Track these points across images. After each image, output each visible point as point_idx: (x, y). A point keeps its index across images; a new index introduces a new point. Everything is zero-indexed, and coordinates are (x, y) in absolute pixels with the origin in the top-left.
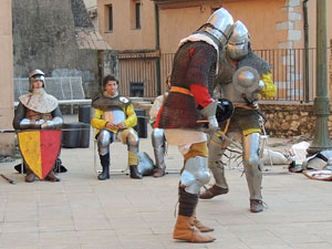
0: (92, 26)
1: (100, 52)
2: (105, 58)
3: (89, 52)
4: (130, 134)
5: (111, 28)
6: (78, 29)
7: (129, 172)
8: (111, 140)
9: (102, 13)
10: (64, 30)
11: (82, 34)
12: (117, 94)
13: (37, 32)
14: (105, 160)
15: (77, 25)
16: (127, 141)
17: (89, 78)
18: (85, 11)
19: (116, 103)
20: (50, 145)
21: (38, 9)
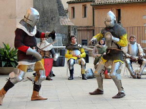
0: (66, 15)
1: (69, 26)
2: (71, 29)
3: (65, 26)
4: (82, 60)
5: (74, 17)
6: (60, 17)
7: (81, 77)
8: (74, 63)
9: (70, 10)
10: (55, 17)
11: (62, 19)
12: (76, 43)
13: (44, 17)
14: (72, 72)
15: (60, 15)
16: (80, 63)
17: (64, 37)
18: (63, 9)
19: (76, 47)
20: (48, 65)
21: (44, 8)
